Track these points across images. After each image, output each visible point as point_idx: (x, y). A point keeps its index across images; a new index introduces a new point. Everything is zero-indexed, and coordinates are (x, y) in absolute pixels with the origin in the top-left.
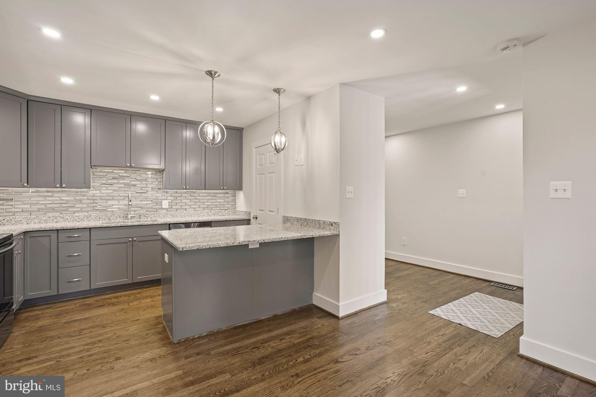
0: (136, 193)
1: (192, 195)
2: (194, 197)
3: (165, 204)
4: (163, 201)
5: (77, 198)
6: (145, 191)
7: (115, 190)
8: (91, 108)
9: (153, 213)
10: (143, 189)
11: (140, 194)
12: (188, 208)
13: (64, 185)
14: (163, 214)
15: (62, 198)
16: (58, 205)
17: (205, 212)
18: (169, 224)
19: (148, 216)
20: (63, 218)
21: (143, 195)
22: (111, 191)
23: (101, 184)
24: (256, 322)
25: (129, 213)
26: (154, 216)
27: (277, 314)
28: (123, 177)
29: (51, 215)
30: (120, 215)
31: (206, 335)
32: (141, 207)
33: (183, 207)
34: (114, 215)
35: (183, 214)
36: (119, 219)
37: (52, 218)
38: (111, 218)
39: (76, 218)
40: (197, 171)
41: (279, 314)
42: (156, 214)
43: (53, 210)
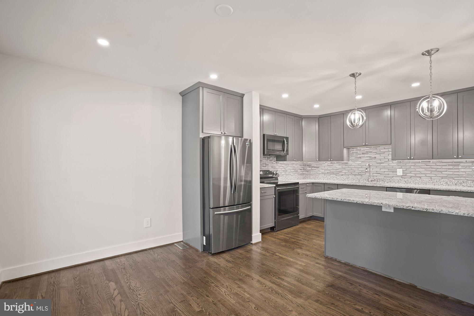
0: (377, 163)
1: (427, 164)
2: (429, 167)
3: (400, 172)
4: (397, 169)
5: (343, 167)
6: (383, 162)
7: (362, 162)
8: (343, 113)
9: (389, 178)
10: (381, 160)
11: (379, 164)
12: (423, 177)
13: (332, 160)
14: (397, 180)
15: (337, 167)
16: (335, 171)
17: (444, 181)
18: (387, 187)
19: (385, 180)
20: (337, 178)
21: (382, 165)
22: (361, 162)
23: (355, 158)
24: (388, 278)
25: (370, 177)
26: (389, 181)
27: (417, 287)
28: (367, 153)
29: (332, 176)
30: (366, 178)
31: (344, 263)
32: (380, 173)
33: (417, 175)
34: (362, 178)
35: (416, 182)
36: (365, 181)
37: (332, 178)
38: (360, 180)
39: (342, 178)
40: (423, 143)
41: (418, 287)
42: (391, 180)
43: (333, 173)
